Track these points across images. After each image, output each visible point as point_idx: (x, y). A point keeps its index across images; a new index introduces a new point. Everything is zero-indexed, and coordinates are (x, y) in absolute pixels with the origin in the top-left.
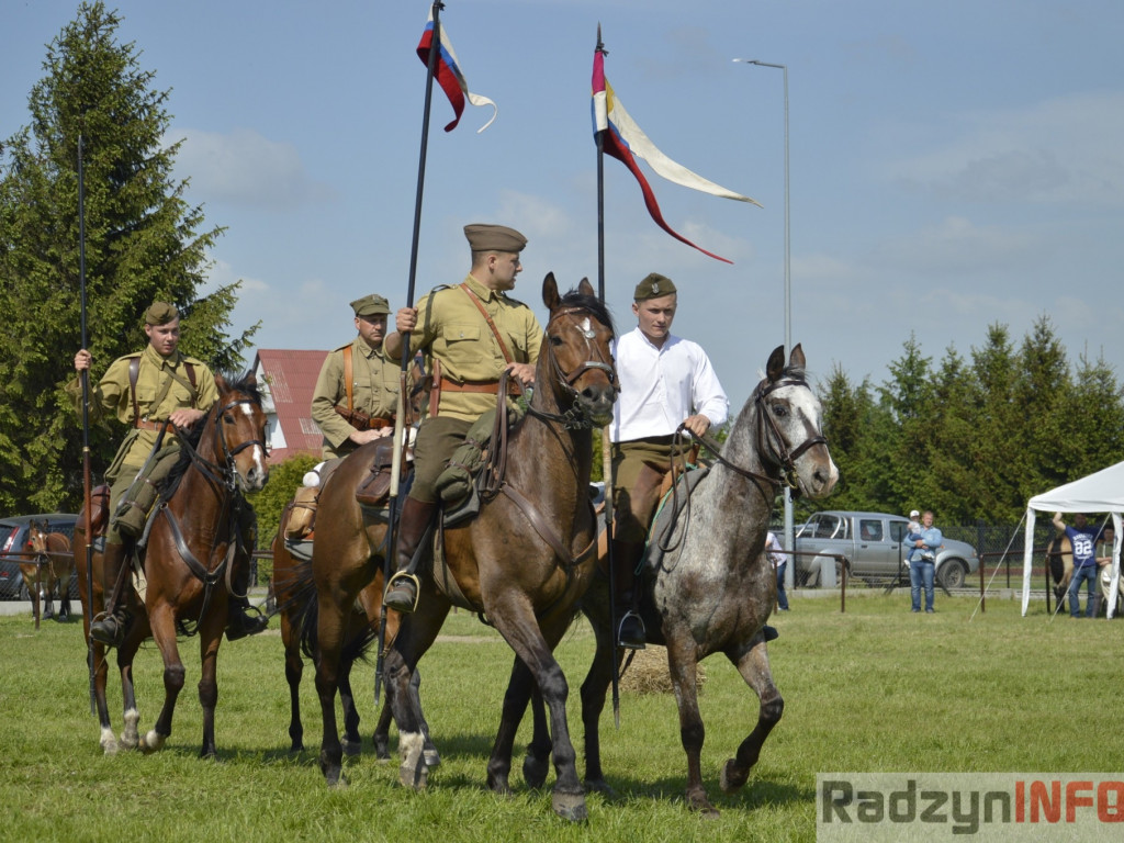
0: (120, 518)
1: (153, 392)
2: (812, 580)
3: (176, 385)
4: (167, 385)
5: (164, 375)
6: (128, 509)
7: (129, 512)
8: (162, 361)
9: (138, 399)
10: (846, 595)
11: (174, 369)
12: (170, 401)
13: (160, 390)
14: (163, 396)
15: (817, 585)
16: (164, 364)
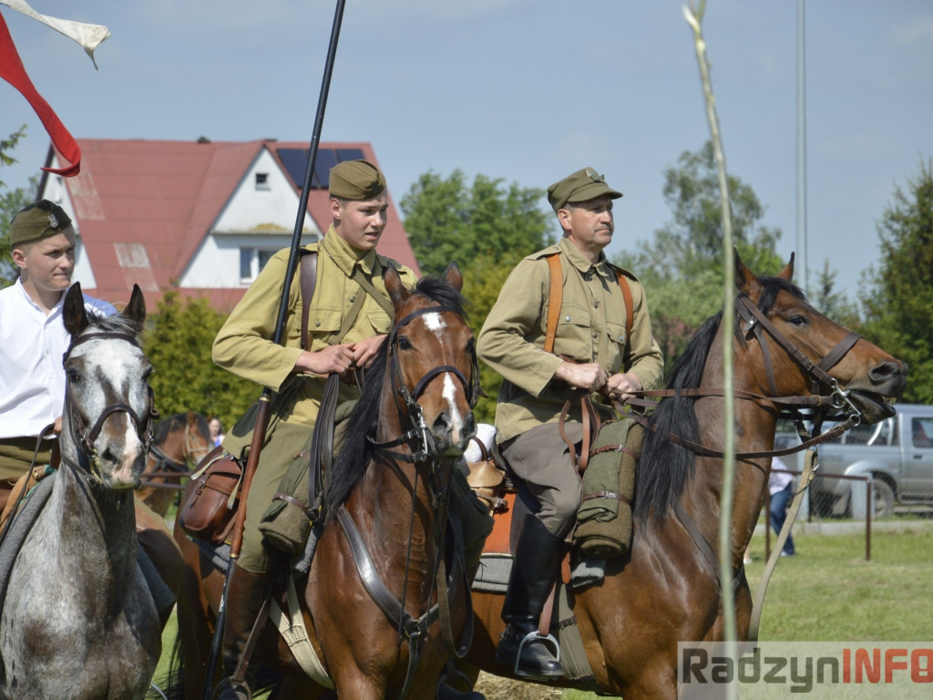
0: (267, 525)
1: (337, 315)
2: (839, 507)
3: (370, 305)
4: (357, 302)
5: (353, 286)
6: (281, 509)
7: (283, 515)
8: (352, 263)
9: (311, 327)
10: (873, 530)
11: (369, 278)
12: (360, 331)
13: (347, 311)
14: (350, 322)
15: (847, 514)
16: (357, 268)
